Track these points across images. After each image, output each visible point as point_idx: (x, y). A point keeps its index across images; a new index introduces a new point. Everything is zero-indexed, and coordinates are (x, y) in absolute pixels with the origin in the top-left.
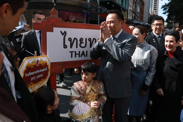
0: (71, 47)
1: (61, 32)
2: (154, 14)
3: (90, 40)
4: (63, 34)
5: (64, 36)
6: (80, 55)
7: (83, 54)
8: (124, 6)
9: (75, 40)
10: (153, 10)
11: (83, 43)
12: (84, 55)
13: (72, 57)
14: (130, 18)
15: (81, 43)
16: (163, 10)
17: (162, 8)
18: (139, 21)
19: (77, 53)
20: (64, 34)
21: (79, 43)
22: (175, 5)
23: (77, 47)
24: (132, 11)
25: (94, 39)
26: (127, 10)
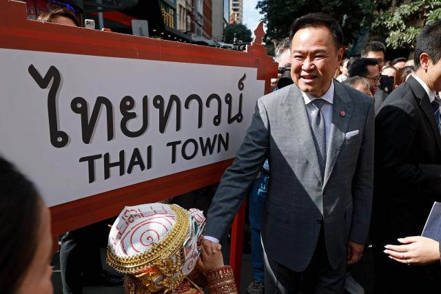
0: (87, 138)
1: (32, 70)
2: (235, 22)
3: (159, 102)
4: (42, 83)
5: (47, 91)
6: (127, 167)
7: (136, 160)
9: (104, 108)
10: (232, 12)
11: (134, 115)
12: (140, 162)
13: (92, 179)
14: (182, 29)
15: (128, 116)
16: (260, 13)
17: (257, 8)
18: (203, 35)
19: (115, 158)
20: (51, 80)
21: (118, 117)
23: (111, 136)
24: (184, 9)
25: (174, 98)
26: (174, 7)
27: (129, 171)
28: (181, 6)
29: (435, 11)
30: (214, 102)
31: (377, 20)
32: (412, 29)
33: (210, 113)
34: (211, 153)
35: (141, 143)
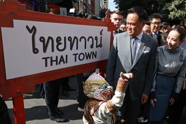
0: (45, 51)
1: (27, 27)
2: (105, 8)
3: (70, 39)
4: (30, 31)
5: (32, 34)
6: (58, 62)
7: (62, 60)
9: (50, 41)
10: (103, 4)
11: (61, 43)
12: (63, 61)
13: (46, 66)
15: (59, 44)
19: (54, 59)
20: (33, 31)
21: (55, 44)
23: (53, 51)
25: (75, 38)
27: (59, 64)
28: (81, 1)
30: (91, 39)
31: (165, 7)
32: (179, 11)
33: (89, 43)
34: (90, 58)
35: (64, 54)
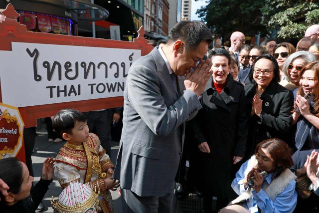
0: (49, 78)
1: (28, 50)
3: (83, 65)
4: (31, 55)
5: (33, 58)
6: (68, 93)
7: (72, 90)
8: (137, 8)
9: (57, 66)
10: (183, 17)
11: (71, 70)
12: (74, 91)
13: (51, 96)
14: (147, 30)
15: (68, 70)
16: (199, 17)
17: (196, 14)
18: (162, 34)
19: (62, 88)
21: (63, 70)
22: (216, 10)
23: (60, 78)
24: (149, 17)
25: (91, 63)
26: (142, 16)
27: (69, 95)
28: (147, 15)
29: (312, 12)
32: (296, 25)
33: (112, 71)
34: (113, 91)
35: (75, 83)
